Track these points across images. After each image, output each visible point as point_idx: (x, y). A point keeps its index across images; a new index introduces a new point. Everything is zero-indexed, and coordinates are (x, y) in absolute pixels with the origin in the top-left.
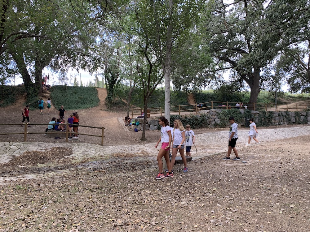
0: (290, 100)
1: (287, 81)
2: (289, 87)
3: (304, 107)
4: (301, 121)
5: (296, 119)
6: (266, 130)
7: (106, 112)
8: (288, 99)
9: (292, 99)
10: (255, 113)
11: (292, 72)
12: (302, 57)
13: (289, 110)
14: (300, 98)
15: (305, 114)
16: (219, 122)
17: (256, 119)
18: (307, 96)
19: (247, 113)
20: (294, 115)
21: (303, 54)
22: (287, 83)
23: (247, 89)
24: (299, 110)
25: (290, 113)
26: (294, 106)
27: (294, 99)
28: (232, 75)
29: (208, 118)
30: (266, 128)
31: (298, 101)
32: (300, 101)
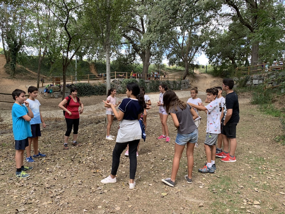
0: (168, 71)
1: (166, 57)
2: (168, 61)
3: (178, 77)
4: (177, 87)
5: (173, 86)
6: (155, 95)
7: (10, 80)
8: (167, 70)
9: (169, 70)
10: (147, 82)
11: (170, 49)
12: (177, 38)
13: (169, 80)
14: (175, 70)
15: (179, 83)
16: (121, 89)
17: (148, 87)
18: (179, 69)
19: (142, 82)
20: (173, 84)
21: (178, 35)
22: (166, 58)
23: (139, 61)
24: (175, 80)
25: (170, 82)
26: (172, 76)
27: (171, 71)
28: (127, 49)
29: (113, 85)
30: (155, 94)
31: (173, 73)
32: (175, 72)
